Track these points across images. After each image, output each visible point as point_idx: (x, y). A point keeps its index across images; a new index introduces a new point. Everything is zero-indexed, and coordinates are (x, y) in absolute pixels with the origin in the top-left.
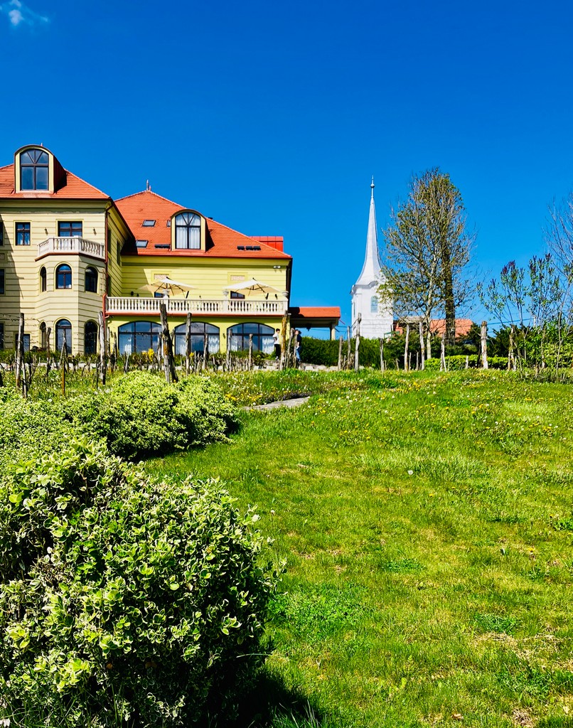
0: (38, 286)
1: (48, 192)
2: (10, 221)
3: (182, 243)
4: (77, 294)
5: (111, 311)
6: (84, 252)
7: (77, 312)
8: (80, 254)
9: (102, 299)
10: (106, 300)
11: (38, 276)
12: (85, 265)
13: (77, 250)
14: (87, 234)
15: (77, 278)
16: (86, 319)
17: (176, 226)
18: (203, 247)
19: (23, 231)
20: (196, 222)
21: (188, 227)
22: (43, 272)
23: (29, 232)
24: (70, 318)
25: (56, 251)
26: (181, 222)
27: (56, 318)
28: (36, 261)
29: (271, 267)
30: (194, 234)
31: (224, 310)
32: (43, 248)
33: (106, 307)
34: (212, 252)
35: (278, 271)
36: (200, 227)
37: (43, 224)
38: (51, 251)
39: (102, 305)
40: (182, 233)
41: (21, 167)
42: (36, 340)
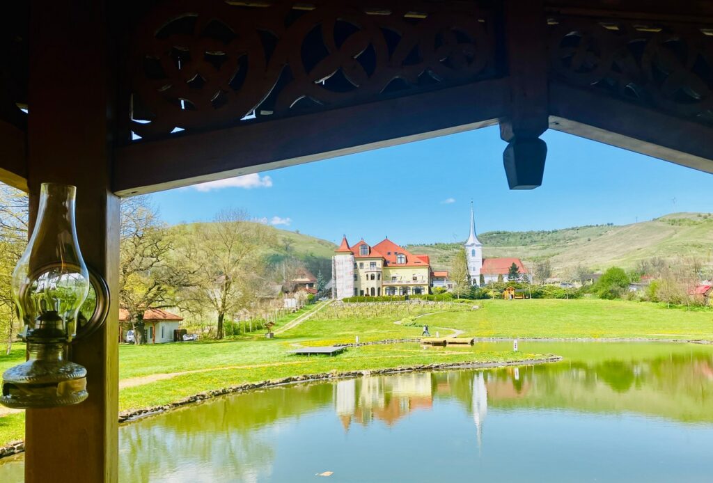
0: (366, 279)
1: (368, 255)
2: (358, 263)
3: (399, 262)
4: (376, 281)
7: (376, 285)
8: (377, 271)
11: (366, 276)
12: (378, 274)
16: (378, 287)
18: (405, 263)
20: (403, 256)
23: (363, 265)
24: (374, 287)
25: (371, 271)
26: (399, 256)
27: (371, 287)
28: (365, 272)
29: (424, 268)
30: (403, 259)
31: (412, 283)
32: (367, 269)
34: (408, 264)
37: (367, 263)
39: (381, 283)
40: (399, 259)
41: (361, 249)
42: (365, 292)
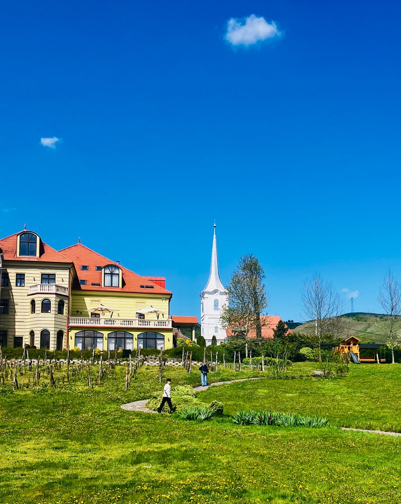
0: (30, 310)
1: (37, 257)
2: (12, 273)
3: (108, 283)
4: (54, 316)
5: (70, 325)
6: (58, 292)
7: (53, 326)
8: (56, 294)
9: (66, 318)
10: (68, 318)
11: (29, 304)
12: (58, 300)
13: (54, 291)
14: (58, 282)
15: (54, 306)
16: (58, 330)
17: (105, 274)
18: (121, 286)
19: (20, 278)
20: (117, 272)
21: (112, 274)
22: (33, 303)
23: (24, 279)
24: (49, 329)
25: (42, 292)
26: (107, 271)
27: (41, 329)
28: (28, 295)
29: (161, 298)
30: (115, 278)
31: (135, 325)
32: (32, 289)
33: (69, 323)
34: (126, 289)
35: (164, 301)
36: (119, 274)
37: (33, 275)
38: (39, 291)
39: (66, 321)
40: (108, 278)
41: (20, 242)
42: (26, 341)
